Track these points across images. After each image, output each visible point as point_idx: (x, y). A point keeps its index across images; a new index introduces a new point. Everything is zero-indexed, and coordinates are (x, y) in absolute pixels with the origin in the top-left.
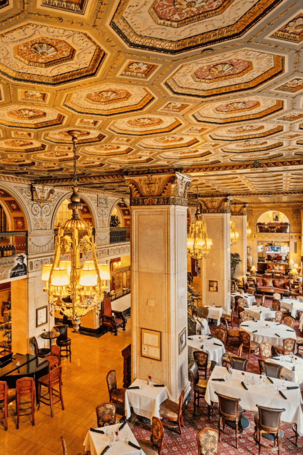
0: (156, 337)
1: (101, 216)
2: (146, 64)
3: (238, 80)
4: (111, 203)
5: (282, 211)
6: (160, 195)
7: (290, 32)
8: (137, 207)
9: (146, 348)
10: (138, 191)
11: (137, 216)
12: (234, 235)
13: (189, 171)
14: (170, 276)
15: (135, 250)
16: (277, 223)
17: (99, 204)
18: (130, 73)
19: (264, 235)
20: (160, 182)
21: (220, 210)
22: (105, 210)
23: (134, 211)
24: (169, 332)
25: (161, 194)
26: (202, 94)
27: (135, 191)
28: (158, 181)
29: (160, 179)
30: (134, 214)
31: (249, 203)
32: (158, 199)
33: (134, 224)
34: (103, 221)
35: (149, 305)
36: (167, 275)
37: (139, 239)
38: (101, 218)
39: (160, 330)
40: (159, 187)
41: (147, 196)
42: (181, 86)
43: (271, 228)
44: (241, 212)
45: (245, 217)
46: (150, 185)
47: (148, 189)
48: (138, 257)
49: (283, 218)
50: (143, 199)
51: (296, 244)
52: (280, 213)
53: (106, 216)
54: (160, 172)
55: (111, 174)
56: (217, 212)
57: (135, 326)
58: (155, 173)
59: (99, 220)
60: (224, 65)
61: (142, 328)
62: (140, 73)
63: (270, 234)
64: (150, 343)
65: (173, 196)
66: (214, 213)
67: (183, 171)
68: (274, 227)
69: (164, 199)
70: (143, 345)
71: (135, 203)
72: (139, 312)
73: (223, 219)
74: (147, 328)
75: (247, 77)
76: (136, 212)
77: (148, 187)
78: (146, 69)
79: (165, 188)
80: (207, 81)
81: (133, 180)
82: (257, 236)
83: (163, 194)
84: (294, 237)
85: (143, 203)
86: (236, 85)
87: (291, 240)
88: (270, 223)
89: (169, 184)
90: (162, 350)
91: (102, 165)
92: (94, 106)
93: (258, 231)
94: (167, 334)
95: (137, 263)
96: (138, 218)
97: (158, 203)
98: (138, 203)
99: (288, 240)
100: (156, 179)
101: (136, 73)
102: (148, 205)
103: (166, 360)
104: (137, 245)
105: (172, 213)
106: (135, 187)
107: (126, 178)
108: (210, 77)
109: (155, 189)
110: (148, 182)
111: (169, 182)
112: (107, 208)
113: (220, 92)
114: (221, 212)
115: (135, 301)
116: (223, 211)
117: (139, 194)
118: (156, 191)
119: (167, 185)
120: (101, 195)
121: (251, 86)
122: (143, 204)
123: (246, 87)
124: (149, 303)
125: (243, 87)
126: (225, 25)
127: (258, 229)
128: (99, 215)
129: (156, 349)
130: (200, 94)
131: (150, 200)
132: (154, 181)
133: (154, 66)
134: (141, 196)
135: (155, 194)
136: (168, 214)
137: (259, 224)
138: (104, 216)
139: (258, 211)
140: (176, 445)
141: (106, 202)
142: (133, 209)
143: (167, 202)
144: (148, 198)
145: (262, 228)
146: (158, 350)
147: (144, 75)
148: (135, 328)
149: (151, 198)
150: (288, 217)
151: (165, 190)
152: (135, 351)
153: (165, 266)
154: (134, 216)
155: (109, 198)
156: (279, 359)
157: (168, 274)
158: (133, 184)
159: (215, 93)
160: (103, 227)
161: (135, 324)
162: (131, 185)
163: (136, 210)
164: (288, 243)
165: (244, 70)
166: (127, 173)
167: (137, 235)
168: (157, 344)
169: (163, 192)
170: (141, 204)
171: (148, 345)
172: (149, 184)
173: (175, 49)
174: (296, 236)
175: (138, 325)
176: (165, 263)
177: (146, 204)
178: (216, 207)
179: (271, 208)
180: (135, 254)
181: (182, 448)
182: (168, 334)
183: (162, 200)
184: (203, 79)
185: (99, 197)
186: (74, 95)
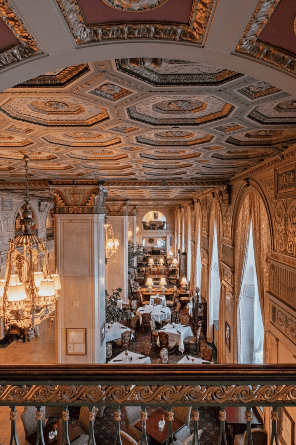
0: (82, 334)
1: (6, 220)
2: (121, 88)
3: (188, 115)
4: (15, 206)
5: (161, 211)
6: (85, 205)
7: (251, 90)
8: (62, 215)
9: (72, 346)
10: (62, 200)
11: (61, 224)
12: (130, 234)
13: (110, 184)
14: (94, 278)
15: (59, 256)
16: (157, 221)
17: (4, 208)
18: (99, 92)
19: (147, 232)
20: (85, 193)
21: (120, 213)
22: (10, 213)
23: (59, 219)
24: (93, 327)
25: (86, 203)
26: (154, 122)
27: (59, 200)
28: (82, 192)
29: (84, 190)
30: (59, 221)
31: (139, 205)
32: (83, 208)
33: (59, 232)
34: (8, 225)
35: (75, 306)
36: (91, 277)
37: (64, 245)
38: (5, 223)
39: (85, 327)
40: (83, 197)
41: (72, 205)
42: (138, 112)
43: (152, 225)
44: (132, 213)
45: (135, 217)
46: (75, 196)
47: (73, 199)
48: (63, 262)
49: (162, 218)
50: (68, 208)
51: (171, 238)
52: (159, 213)
53: (11, 219)
54: (85, 184)
55: (33, 182)
56: (118, 215)
57: (60, 327)
58: (79, 184)
59: (4, 224)
60: (183, 102)
61: (67, 329)
62: (109, 94)
63: (152, 231)
64: (75, 341)
65: (96, 206)
66: (115, 215)
67: (105, 184)
68: (155, 225)
69: (88, 208)
70: (68, 344)
71: (60, 211)
72: (64, 314)
73: (123, 221)
74: (72, 327)
75: (197, 114)
76: (61, 220)
77: (73, 197)
78: (119, 92)
79: (89, 199)
80: (163, 111)
81: (58, 190)
82: (142, 232)
83: (87, 204)
84: (169, 233)
85: (68, 211)
86: (185, 119)
87: (168, 235)
88: (151, 221)
89: (93, 195)
90: (87, 344)
91: (10, 169)
92: (35, 114)
93: (143, 229)
94: (91, 329)
95: (62, 268)
96: (63, 226)
97: (83, 213)
98: (63, 211)
99: (165, 236)
100: (81, 190)
101: (106, 93)
102: (73, 213)
103: (91, 353)
104: (62, 251)
105: (95, 221)
106: (60, 196)
107: (51, 187)
108: (166, 109)
109: (80, 199)
110: (73, 193)
111: (93, 193)
112: (12, 211)
113: (170, 123)
114: (121, 215)
115: (60, 304)
116: (123, 214)
117: (63, 203)
118: (81, 201)
119: (91, 196)
120: (5, 198)
121: (196, 122)
122: (68, 213)
123: (192, 122)
124: (74, 304)
125: (190, 122)
126: (209, 72)
127: (143, 227)
128: (4, 219)
129: (81, 345)
130: (152, 122)
131: (74, 209)
132: (79, 192)
133: (127, 91)
134: (66, 205)
135: (80, 203)
136: (92, 222)
137: (143, 222)
138: (8, 220)
139: (143, 211)
140: (104, 424)
141: (11, 205)
142: (58, 217)
143: (91, 211)
144: (73, 207)
145: (146, 227)
146: (83, 346)
147: (112, 97)
148: (60, 330)
149: (76, 207)
150: (165, 216)
151: (89, 200)
152: (60, 352)
153: (90, 269)
154: (59, 224)
155: (13, 200)
156: (165, 329)
157: (93, 276)
158: (58, 194)
159: (165, 123)
160: (8, 231)
161: (60, 326)
162: (56, 194)
163: (61, 218)
164: (165, 237)
165: (196, 108)
166: (51, 183)
167: (62, 241)
168: (82, 340)
169: (88, 202)
170: (66, 212)
171: (74, 343)
172: (74, 194)
173: (158, 82)
174: (171, 232)
175: (63, 326)
176: (90, 266)
177: (71, 212)
178: (117, 210)
179: (153, 209)
180: (60, 260)
181: (109, 425)
182: (93, 330)
183: (86, 209)
184: (160, 109)
185: (3, 200)
186: (17, 100)
